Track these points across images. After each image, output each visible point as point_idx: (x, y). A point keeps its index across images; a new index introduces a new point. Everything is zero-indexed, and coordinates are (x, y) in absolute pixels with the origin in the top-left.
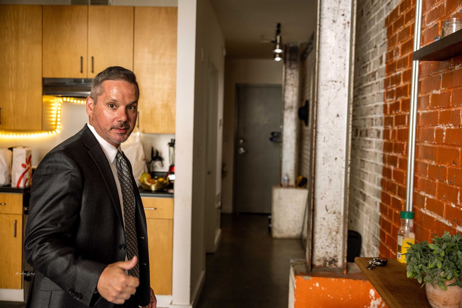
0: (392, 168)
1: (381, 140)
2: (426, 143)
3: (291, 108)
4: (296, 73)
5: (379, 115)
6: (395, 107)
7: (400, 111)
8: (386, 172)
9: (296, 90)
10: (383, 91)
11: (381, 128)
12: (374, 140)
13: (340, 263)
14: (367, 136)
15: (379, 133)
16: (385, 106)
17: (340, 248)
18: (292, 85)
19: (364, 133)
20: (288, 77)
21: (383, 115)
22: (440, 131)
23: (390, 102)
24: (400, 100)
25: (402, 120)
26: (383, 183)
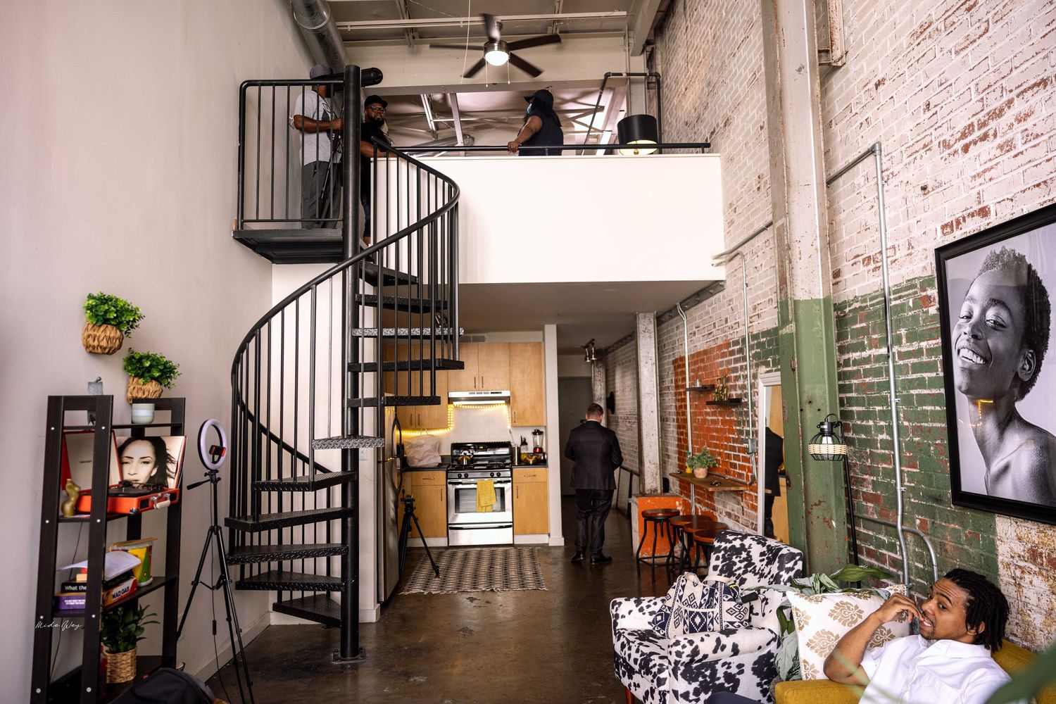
0: (682, 437)
1: (675, 423)
2: (695, 424)
3: (601, 399)
4: (602, 370)
5: (673, 410)
6: (681, 407)
7: (683, 410)
8: (679, 440)
9: (603, 384)
10: (674, 398)
11: (675, 417)
12: (672, 423)
13: (659, 491)
14: (667, 421)
15: (674, 419)
16: (676, 406)
17: (659, 483)
18: (600, 380)
19: (665, 420)
20: (596, 374)
21: (675, 410)
22: (698, 419)
23: (678, 404)
24: (683, 404)
25: (684, 414)
26: (678, 446)
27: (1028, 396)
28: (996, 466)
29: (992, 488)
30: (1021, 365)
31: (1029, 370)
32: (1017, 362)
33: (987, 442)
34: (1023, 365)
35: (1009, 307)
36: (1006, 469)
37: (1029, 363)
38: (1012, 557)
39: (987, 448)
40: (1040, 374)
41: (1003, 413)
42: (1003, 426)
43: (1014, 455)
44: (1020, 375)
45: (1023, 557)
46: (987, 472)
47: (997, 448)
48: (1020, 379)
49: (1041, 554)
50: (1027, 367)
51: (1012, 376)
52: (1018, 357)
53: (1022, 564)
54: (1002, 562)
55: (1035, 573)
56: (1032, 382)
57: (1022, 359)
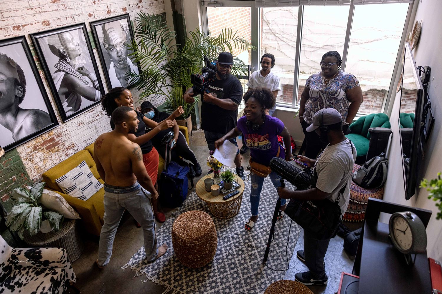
27: (23, 102)
28: (16, 130)
29: (16, 138)
30: (17, 92)
31: (21, 93)
32: (15, 92)
33: (10, 124)
34: (18, 93)
35: (4, 73)
36: (21, 128)
37: (20, 90)
38: (28, 155)
39: (10, 126)
40: (26, 93)
41: (14, 111)
42: (15, 116)
43: (23, 122)
44: (17, 96)
45: (32, 151)
46: (13, 134)
47: (15, 124)
48: (18, 97)
49: (38, 146)
50: (20, 92)
51: (14, 97)
52: (15, 90)
53: (32, 154)
54: (24, 159)
55: (37, 152)
56: (23, 96)
57: (16, 90)
